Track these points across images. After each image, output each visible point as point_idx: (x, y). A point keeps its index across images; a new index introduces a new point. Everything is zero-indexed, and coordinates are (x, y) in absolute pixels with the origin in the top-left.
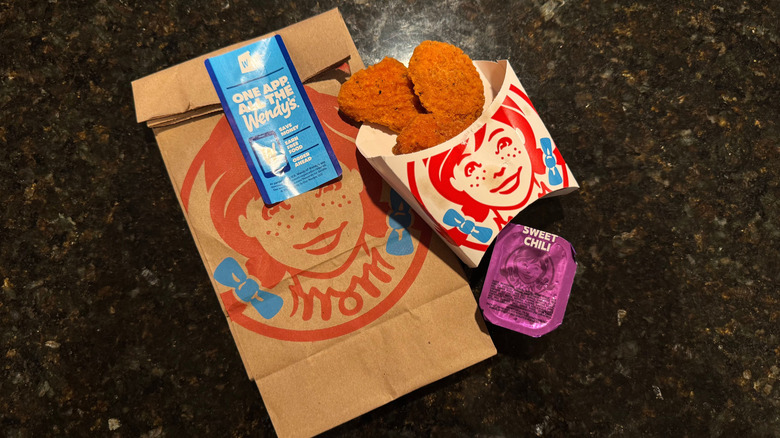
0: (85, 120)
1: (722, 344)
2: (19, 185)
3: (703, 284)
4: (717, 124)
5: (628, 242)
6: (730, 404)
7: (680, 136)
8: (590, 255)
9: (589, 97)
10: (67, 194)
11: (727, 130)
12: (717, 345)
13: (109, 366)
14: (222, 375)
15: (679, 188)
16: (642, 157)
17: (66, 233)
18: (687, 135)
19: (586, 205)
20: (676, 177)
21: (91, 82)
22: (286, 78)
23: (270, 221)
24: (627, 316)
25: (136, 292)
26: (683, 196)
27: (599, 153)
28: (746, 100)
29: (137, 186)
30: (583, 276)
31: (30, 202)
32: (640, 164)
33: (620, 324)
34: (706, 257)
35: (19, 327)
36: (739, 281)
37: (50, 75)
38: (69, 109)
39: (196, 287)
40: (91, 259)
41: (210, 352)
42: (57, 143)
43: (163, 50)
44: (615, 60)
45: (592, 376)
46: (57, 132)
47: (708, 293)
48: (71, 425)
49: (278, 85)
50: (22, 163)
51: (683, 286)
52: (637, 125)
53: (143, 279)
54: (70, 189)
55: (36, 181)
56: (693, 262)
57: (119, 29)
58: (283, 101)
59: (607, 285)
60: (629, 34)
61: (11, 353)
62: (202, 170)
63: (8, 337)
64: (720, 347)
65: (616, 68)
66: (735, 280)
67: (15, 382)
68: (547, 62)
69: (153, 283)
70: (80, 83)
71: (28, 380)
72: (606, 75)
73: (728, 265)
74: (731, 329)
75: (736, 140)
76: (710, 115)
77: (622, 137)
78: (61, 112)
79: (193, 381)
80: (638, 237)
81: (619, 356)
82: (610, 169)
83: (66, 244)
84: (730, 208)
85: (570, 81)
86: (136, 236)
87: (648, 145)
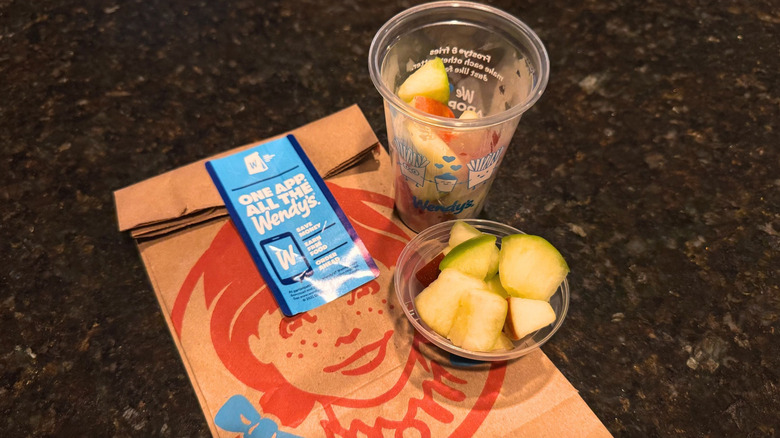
0: (66, 232)
8: (727, 327)
9: (660, 157)
10: (30, 319)
16: (742, 211)
17: (20, 370)
19: (699, 268)
21: (78, 192)
22: (302, 176)
23: (290, 339)
27: (693, 212)
29: (125, 300)
30: (728, 353)
32: (744, 218)
37: (29, 188)
38: (47, 222)
40: (51, 402)
42: (26, 260)
43: (167, 154)
44: (674, 122)
46: (29, 248)
49: (293, 184)
52: (724, 179)
53: (124, 423)
54: (34, 312)
57: (118, 139)
58: (300, 200)
59: (763, 363)
60: (680, 98)
62: (200, 283)
65: (678, 128)
68: (603, 130)
69: (138, 427)
70: (65, 194)
72: (671, 135)
77: (712, 192)
78: (36, 225)
82: (711, 227)
83: (18, 385)
85: (634, 144)
86: (119, 364)
87: (743, 198)
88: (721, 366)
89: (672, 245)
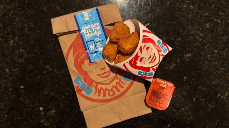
0: (26, 20)
1: (213, 86)
2: (8, 40)
3: (209, 69)
4: (217, 22)
5: (188, 57)
6: (214, 102)
7: (206, 25)
8: (177, 61)
9: (179, 13)
10: (22, 43)
11: (220, 23)
12: (212, 86)
13: (39, 93)
14: (71, 95)
15: (204, 41)
16: (194, 32)
17: (23, 55)
18: (208, 25)
19: (177, 46)
20: (204, 38)
21: (27, 8)
23: (91, 67)
24: (187, 78)
25: (45, 72)
26: (205, 44)
27: (181, 31)
28: (226, 14)
29: (43, 41)
30: (175, 67)
31: (11, 46)
32: (193, 34)
33: (184, 80)
34: (210, 62)
35: (12, 82)
36: (220, 68)
37: (14, 6)
38: (21, 17)
39: (63, 71)
40: (31, 62)
41: (68, 89)
42: (18, 28)
44: (188, 1)
45: (176, 95)
46: (18, 24)
47: (210, 72)
48: (29, 109)
50: (8, 34)
51: (203, 70)
52: (193, 22)
53: (47, 68)
54: (23, 42)
55: (13, 39)
56: (207, 63)
59: (182, 70)
61: (10, 90)
62: (72, 50)
63: (9, 85)
64: (212, 87)
65: (188, 4)
66: (218, 68)
67: (12, 97)
68: (167, 2)
69: (50, 69)
70: (23, 9)
71: (16, 97)
72: (185, 6)
73: (217, 64)
74: (216, 82)
75: (222, 27)
76: (215, 19)
77: (188, 25)
78: (18, 18)
79: (63, 97)
80: (191, 56)
81: (184, 90)
82: (184, 35)
83: (23, 58)
84: (219, 47)
85: (174, 8)
86: (44, 56)
87: (196, 28)
88: (172, 69)
89: (172, 39)
